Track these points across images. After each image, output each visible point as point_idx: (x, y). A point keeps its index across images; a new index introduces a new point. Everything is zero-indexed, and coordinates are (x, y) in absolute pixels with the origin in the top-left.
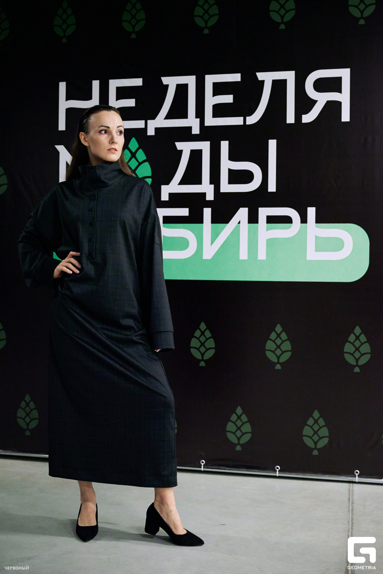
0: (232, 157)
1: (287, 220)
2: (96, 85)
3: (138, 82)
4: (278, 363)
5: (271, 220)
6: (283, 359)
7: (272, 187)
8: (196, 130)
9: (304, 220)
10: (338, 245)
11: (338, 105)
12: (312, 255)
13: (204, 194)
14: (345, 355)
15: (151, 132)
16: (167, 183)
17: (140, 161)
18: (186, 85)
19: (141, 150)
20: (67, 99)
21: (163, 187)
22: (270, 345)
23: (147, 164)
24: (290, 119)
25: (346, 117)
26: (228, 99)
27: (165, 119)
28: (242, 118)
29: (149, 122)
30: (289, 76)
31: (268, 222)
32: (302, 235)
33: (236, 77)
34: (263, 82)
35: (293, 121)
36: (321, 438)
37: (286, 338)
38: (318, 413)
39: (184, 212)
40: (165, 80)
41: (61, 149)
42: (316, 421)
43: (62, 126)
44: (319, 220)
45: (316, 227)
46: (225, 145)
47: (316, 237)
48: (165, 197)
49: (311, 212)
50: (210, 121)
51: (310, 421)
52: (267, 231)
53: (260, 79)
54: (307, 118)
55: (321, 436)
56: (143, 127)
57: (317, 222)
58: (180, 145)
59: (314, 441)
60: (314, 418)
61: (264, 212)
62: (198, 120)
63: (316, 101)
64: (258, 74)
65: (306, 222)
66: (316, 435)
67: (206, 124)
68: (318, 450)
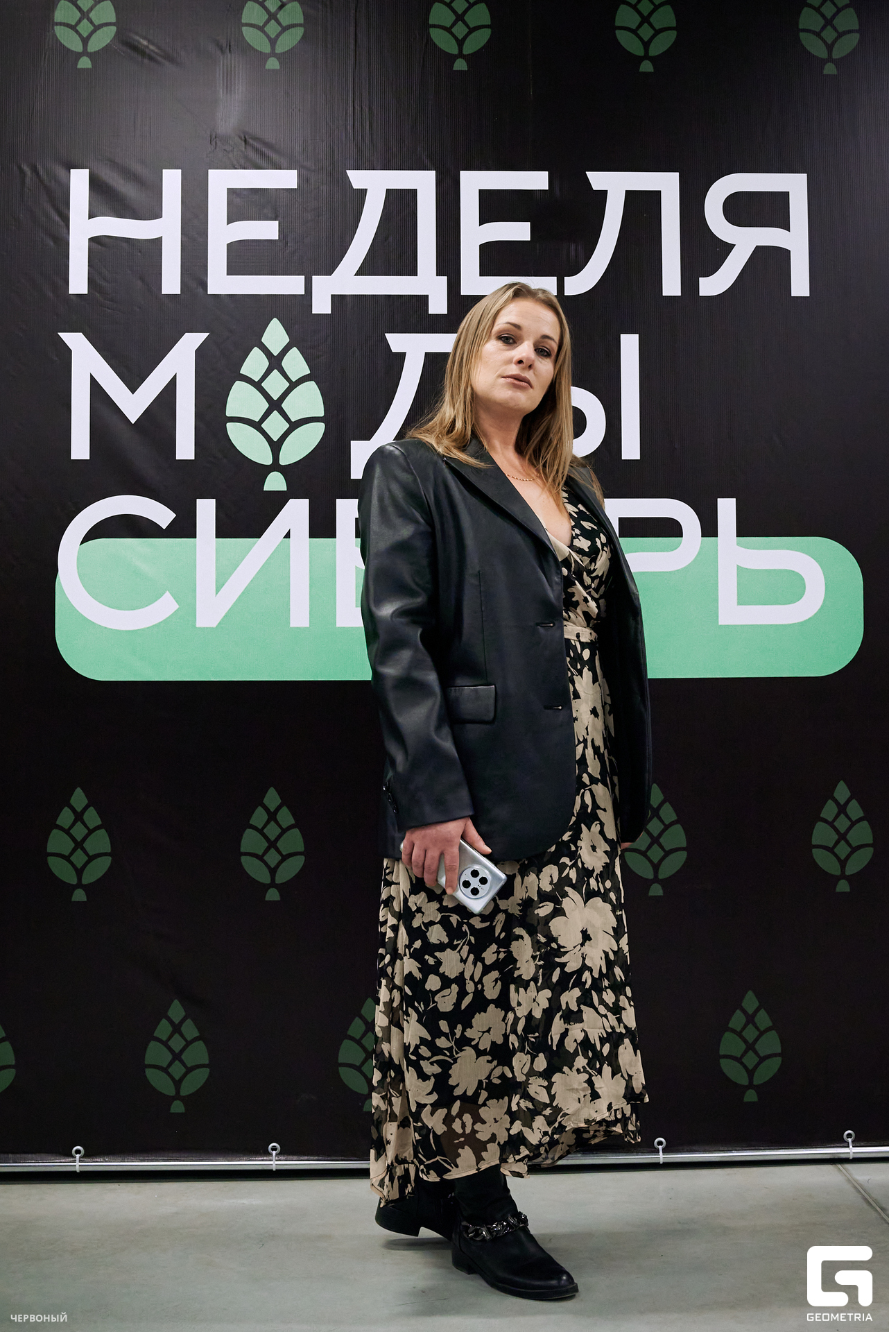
1: (670, 528)
2: (172, 181)
3: (286, 179)
4: (656, 880)
5: (630, 528)
6: (667, 870)
7: (631, 449)
8: (438, 305)
9: (709, 528)
10: (791, 587)
11: (782, 256)
12: (731, 613)
14: (815, 852)
15: (321, 305)
16: (367, 434)
17: (294, 379)
18: (412, 194)
19: (294, 352)
20: (93, 214)
21: (355, 446)
23: (311, 386)
24: (672, 285)
25: (800, 285)
26: (519, 231)
27: (358, 274)
28: (554, 279)
29: (316, 280)
30: (667, 184)
31: (623, 534)
32: (707, 564)
33: (537, 180)
34: (604, 194)
35: (677, 292)
36: (763, 1060)
37: (674, 817)
38: (754, 998)
40: (358, 178)
41: (76, 341)
42: (750, 1019)
43: (78, 284)
44: (744, 529)
45: (738, 544)
47: (739, 568)
49: (727, 509)
50: (474, 283)
51: (737, 1020)
53: (596, 186)
54: (712, 286)
55: (762, 1054)
56: (301, 291)
57: (739, 534)
58: (397, 341)
59: (745, 1067)
60: (744, 1012)
61: (616, 510)
62: (444, 279)
63: (732, 246)
64: (591, 176)
65: (715, 534)
66: (751, 1053)
67: (466, 290)
68: (757, 1088)
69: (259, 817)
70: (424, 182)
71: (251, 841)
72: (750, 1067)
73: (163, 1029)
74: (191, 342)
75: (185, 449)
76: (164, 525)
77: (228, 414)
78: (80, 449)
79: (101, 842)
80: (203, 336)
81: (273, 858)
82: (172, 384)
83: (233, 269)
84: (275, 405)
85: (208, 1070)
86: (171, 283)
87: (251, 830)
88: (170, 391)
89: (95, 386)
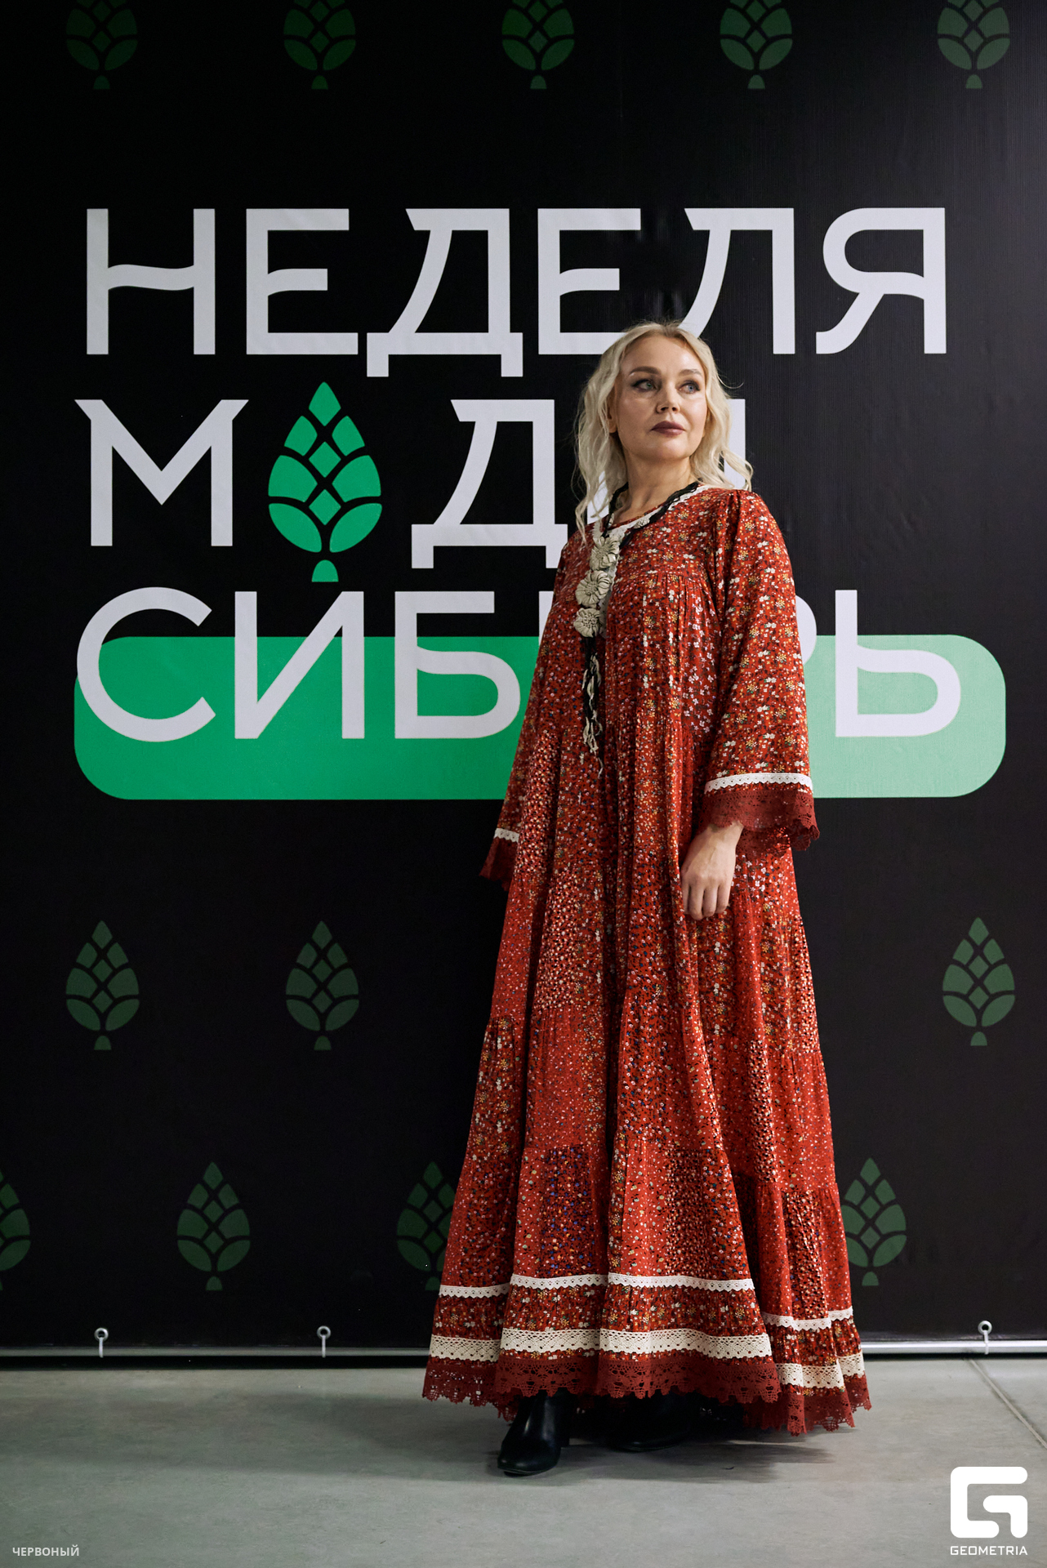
2: (204, 222)
3: (336, 220)
8: (513, 367)
9: (826, 626)
10: (921, 693)
11: (914, 306)
12: (850, 722)
13: (540, 551)
14: (947, 999)
15: (378, 368)
16: (430, 518)
17: (346, 453)
18: (482, 237)
19: (347, 421)
20: (113, 261)
21: (417, 530)
23: (366, 461)
24: (784, 342)
25: (935, 341)
26: (606, 279)
27: (420, 330)
29: (371, 337)
30: (779, 223)
32: (822, 666)
33: (629, 219)
34: (705, 234)
35: (791, 350)
36: (885, 1237)
38: (876, 1167)
39: (482, 602)
40: (419, 218)
41: (95, 410)
42: (870, 1191)
43: (98, 342)
44: (867, 626)
45: (859, 643)
47: (860, 670)
48: (422, 558)
49: (846, 602)
50: (554, 341)
51: (855, 1192)
53: (696, 226)
54: (831, 342)
55: (884, 1231)
56: (356, 352)
57: (862, 630)
58: (465, 409)
59: (864, 1247)
60: (864, 1182)
62: (520, 336)
63: (856, 295)
64: (691, 213)
65: (832, 632)
66: (870, 1230)
67: (543, 349)
68: (878, 1271)
69: (307, 956)
70: (495, 223)
71: (298, 983)
72: (870, 1246)
73: (198, 1197)
74: (228, 410)
75: (222, 533)
76: (198, 621)
77: (272, 493)
78: (102, 533)
79: (127, 983)
80: (240, 404)
81: (322, 1002)
82: (207, 457)
83: (275, 325)
84: (325, 483)
85: (248, 1243)
86: (204, 342)
87: (298, 970)
88: (203, 467)
89: (119, 464)
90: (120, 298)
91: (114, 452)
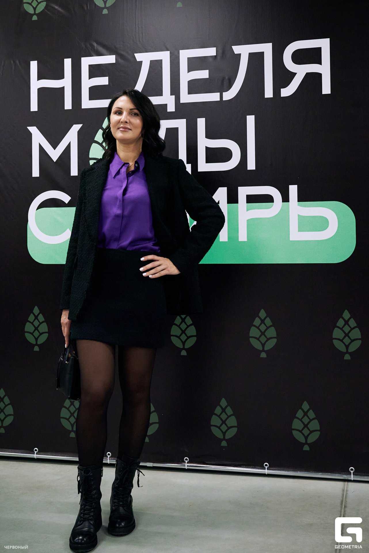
0: (209, 136)
1: (268, 199)
2: (68, 63)
3: (111, 59)
4: (263, 350)
5: (251, 199)
6: (268, 346)
7: (251, 165)
8: (171, 108)
9: (286, 198)
10: (322, 224)
11: (318, 77)
12: (295, 235)
14: (334, 341)
18: (160, 61)
20: (39, 79)
22: (254, 332)
24: (269, 93)
25: (326, 89)
26: (204, 74)
28: (218, 94)
30: (267, 48)
31: (248, 202)
32: (284, 214)
33: (211, 52)
34: (239, 55)
35: (271, 96)
37: (271, 324)
38: (307, 405)
40: (139, 57)
41: (34, 130)
42: (306, 414)
43: (34, 107)
44: (301, 198)
45: (298, 205)
46: (201, 123)
47: (299, 215)
49: (293, 190)
50: (186, 98)
51: (300, 414)
52: (247, 211)
53: (236, 52)
54: (287, 92)
55: (311, 429)
57: (299, 200)
59: (304, 435)
60: (303, 410)
61: (243, 192)
62: (174, 96)
63: (295, 74)
64: (234, 48)
65: (288, 201)
66: (306, 429)
67: (182, 101)
68: (309, 445)
70: (165, 56)
72: (306, 435)
73: (67, 403)
74: (76, 128)
75: (74, 171)
76: (67, 202)
77: (90, 157)
78: (36, 173)
79: (44, 328)
80: (80, 126)
82: (69, 145)
83: (91, 98)
86: (68, 105)
88: (68, 148)
89: (41, 149)
90: (41, 91)
91: (40, 144)
